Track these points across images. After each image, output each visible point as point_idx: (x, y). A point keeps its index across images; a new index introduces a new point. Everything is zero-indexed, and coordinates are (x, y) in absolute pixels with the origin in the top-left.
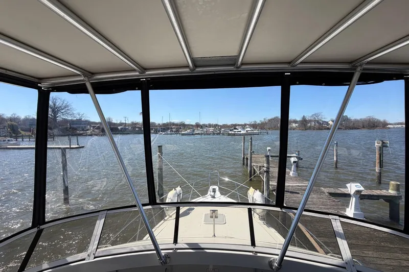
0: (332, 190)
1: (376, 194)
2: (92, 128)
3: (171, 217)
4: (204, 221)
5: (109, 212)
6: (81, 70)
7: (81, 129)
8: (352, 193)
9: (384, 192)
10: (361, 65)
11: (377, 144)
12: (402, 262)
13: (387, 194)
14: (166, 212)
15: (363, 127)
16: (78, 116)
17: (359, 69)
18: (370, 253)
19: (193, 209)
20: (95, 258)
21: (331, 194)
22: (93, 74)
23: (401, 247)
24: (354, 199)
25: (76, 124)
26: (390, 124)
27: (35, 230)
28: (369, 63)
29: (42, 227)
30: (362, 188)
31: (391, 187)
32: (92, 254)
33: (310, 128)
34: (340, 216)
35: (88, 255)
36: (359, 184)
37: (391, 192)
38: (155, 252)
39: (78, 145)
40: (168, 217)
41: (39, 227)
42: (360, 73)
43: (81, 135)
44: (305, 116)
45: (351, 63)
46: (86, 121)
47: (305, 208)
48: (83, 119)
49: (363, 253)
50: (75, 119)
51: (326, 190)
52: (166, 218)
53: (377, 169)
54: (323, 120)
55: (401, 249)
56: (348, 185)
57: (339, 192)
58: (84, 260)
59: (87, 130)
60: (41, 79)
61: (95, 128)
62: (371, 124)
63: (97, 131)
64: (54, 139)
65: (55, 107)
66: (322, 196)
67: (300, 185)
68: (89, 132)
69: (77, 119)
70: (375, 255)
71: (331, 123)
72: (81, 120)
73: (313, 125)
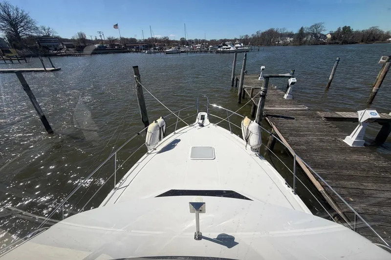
0: (329, 115)
2: (65, 47)
4: (191, 157)
7: (53, 49)
8: (362, 121)
11: (382, 61)
14: (148, 147)
15: (362, 41)
16: (43, 31)
18: (370, 184)
19: (180, 140)
21: (328, 119)
24: (362, 126)
25: (45, 41)
30: (377, 116)
33: (305, 43)
39: (53, 67)
40: (151, 150)
43: (55, 55)
44: (304, 27)
48: (51, 35)
49: (362, 185)
50: (42, 35)
51: (322, 114)
52: (149, 152)
53: (375, 89)
54: (322, 33)
56: (359, 112)
57: (335, 116)
59: (61, 49)
61: (68, 47)
62: (372, 38)
63: (72, 50)
64: (26, 61)
65: (10, 18)
66: (318, 121)
67: (295, 109)
68: (63, 51)
69: (44, 36)
70: (375, 188)
71: (329, 36)
72: (49, 36)
73: (309, 39)
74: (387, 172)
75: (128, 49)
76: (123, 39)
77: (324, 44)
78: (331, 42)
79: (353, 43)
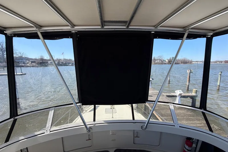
0: (168, 94)
1: (187, 95)
2: (30, 62)
3: (87, 111)
4: (105, 112)
5: (56, 108)
6: (34, 24)
7: (22, 63)
8: (177, 95)
9: (190, 94)
10: (188, 29)
11: (188, 72)
12: (197, 124)
13: (191, 95)
14: (84, 109)
15: (182, 63)
16: (20, 54)
17: (187, 31)
18: (185, 122)
19: (99, 106)
20: (50, 132)
21: (167, 96)
22: (41, 27)
23: (197, 118)
24: (178, 98)
25: (19, 59)
26: (194, 62)
27: (12, 119)
28: (192, 29)
29: (16, 118)
30: (182, 93)
31: (193, 92)
32: (48, 130)
33: (157, 63)
34: (174, 103)
35: (46, 131)
36: (181, 91)
37: (194, 94)
38: (84, 126)
39: (22, 73)
40: (85, 111)
41: (14, 118)
42: (187, 34)
43: (23, 66)
44: (155, 57)
45: (184, 28)
46: (26, 58)
47: (159, 101)
48: (23, 56)
49: (181, 122)
50: (18, 56)
51: (165, 94)
52: (84, 112)
53: (187, 83)
54: (163, 59)
55: (197, 119)
56: (176, 91)
57: (171, 95)
58: (44, 133)
59: (28, 63)
60: (6, 28)
61: (32, 62)
62: (185, 62)
63: (34, 64)
64: (4, 69)
65: (2, 48)
66: (163, 97)
67: (153, 92)
68: (28, 65)
69: (19, 57)
70: (186, 123)
71: (167, 61)
72: (22, 57)
73: (158, 62)
74: (191, 116)
75: (67, 64)
76: (65, 59)
77: (165, 64)
78: (168, 63)
79: (178, 64)
